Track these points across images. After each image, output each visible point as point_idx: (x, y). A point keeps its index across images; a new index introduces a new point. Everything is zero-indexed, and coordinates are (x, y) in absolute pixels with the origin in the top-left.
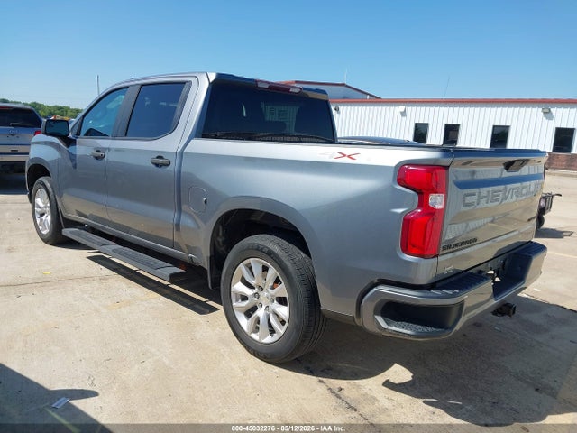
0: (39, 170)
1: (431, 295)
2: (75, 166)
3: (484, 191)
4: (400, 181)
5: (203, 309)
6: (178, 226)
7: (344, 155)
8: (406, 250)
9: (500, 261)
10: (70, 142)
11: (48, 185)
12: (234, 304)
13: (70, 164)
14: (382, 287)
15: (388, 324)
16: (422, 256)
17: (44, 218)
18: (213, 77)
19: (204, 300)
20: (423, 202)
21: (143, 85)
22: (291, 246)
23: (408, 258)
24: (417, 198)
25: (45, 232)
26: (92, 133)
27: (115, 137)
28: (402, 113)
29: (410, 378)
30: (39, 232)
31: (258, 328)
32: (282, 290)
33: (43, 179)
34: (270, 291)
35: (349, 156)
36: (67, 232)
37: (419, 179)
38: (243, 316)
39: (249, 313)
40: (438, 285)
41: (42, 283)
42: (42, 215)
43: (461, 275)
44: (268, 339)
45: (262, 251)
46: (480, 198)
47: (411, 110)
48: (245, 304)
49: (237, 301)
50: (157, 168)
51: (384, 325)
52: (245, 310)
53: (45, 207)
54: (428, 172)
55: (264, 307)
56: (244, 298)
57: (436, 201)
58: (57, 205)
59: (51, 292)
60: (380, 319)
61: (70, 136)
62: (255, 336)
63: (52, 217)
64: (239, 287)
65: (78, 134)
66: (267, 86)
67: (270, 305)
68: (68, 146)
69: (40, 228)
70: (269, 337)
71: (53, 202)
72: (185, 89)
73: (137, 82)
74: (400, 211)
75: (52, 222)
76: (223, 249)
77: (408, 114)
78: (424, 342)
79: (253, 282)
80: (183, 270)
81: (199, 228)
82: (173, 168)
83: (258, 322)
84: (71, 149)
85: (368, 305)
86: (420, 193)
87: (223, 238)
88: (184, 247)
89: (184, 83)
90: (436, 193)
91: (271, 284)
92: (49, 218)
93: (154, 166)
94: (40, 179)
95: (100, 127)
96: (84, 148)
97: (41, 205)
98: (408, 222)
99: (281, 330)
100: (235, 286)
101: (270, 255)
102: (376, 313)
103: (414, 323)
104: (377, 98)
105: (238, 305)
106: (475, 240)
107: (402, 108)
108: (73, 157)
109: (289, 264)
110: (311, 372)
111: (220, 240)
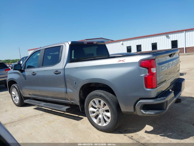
0: (12, 82)
1: (157, 100)
2: (26, 79)
3: (166, 64)
4: (141, 66)
5: (78, 119)
6: (66, 92)
7: (121, 61)
8: (147, 87)
9: (173, 85)
10: (22, 71)
11: (16, 87)
12: (91, 115)
13: (24, 78)
14: (141, 100)
15: (146, 112)
16: (152, 88)
17: (16, 98)
18: (70, 43)
19: (77, 116)
20: (150, 71)
21: (46, 49)
22: (107, 92)
23: (148, 89)
24: (147, 70)
25: (17, 103)
26: (29, 67)
27: (39, 67)
28: (122, 44)
29: (153, 129)
30: (15, 103)
31: (100, 122)
32: (107, 108)
33: (14, 85)
34: (103, 108)
35: (122, 61)
36: (26, 101)
37: (147, 64)
38: (94, 119)
39: (96, 117)
40: (158, 96)
41: (21, 120)
42: (15, 97)
43: (163, 92)
44: (105, 125)
45: (98, 95)
46: (165, 67)
47: (124, 43)
48: (94, 114)
49: (91, 114)
50: (56, 75)
51: (144, 113)
52: (94, 116)
53: (16, 94)
54: (149, 62)
55: (101, 114)
56: (94, 112)
57: (154, 70)
58: (20, 93)
59: (25, 122)
60: (142, 111)
61: (22, 69)
62: (100, 125)
63: (19, 97)
64: (91, 109)
65: (25, 68)
66: (86, 43)
67: (103, 113)
68: (22, 72)
69: (15, 102)
70: (105, 124)
71: (19, 92)
72: (61, 48)
73: (43, 48)
74: (143, 75)
75: (19, 99)
76: (83, 97)
77: (124, 44)
78: (157, 116)
79: (96, 107)
80: (69, 107)
81: (74, 92)
82: (62, 74)
83: (100, 120)
84: (23, 73)
85: (138, 107)
86: (148, 68)
87: (82, 94)
88: (69, 99)
89: (60, 46)
90: (153, 67)
91: (102, 106)
92: (18, 98)
93: (55, 74)
94: (13, 85)
95: (31, 64)
96: (28, 72)
97: (14, 94)
98: (146, 78)
99: (109, 121)
100: (90, 109)
101: (101, 96)
102: (141, 109)
103: (154, 110)
104: (113, 41)
105: (92, 115)
106: (166, 80)
107: (122, 42)
108: (24, 76)
109: (108, 98)
110: (121, 133)
111: (82, 95)
